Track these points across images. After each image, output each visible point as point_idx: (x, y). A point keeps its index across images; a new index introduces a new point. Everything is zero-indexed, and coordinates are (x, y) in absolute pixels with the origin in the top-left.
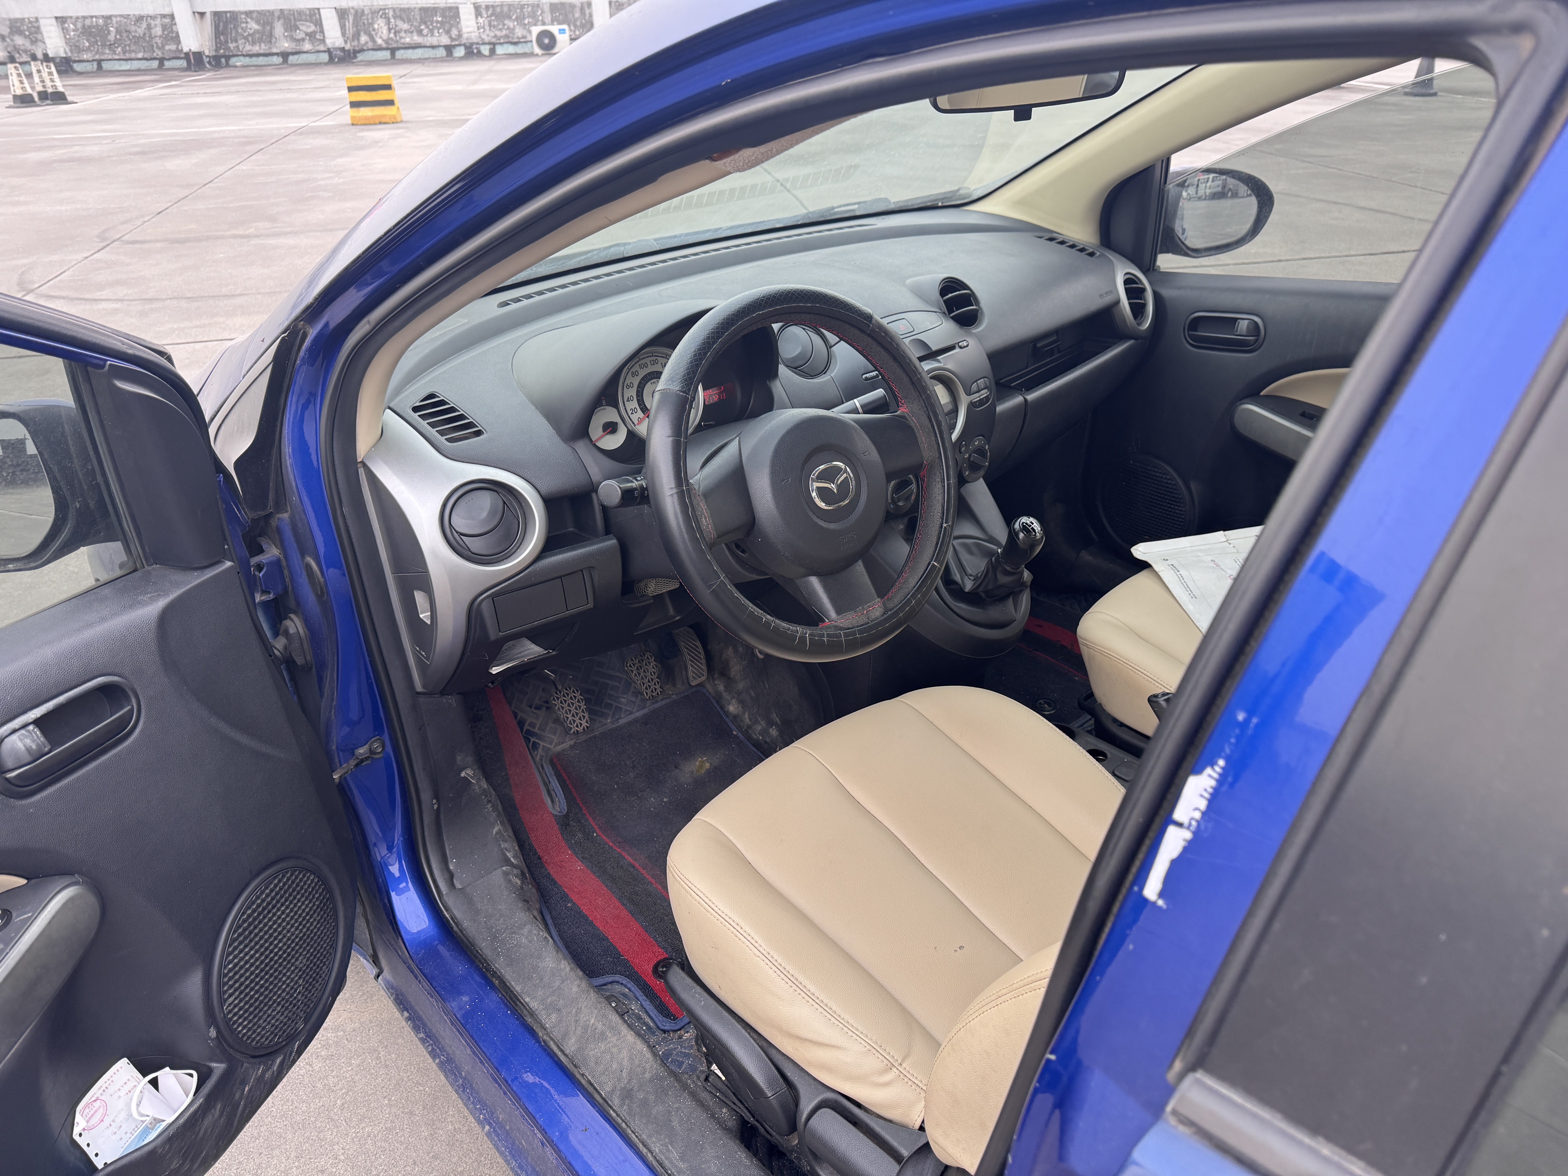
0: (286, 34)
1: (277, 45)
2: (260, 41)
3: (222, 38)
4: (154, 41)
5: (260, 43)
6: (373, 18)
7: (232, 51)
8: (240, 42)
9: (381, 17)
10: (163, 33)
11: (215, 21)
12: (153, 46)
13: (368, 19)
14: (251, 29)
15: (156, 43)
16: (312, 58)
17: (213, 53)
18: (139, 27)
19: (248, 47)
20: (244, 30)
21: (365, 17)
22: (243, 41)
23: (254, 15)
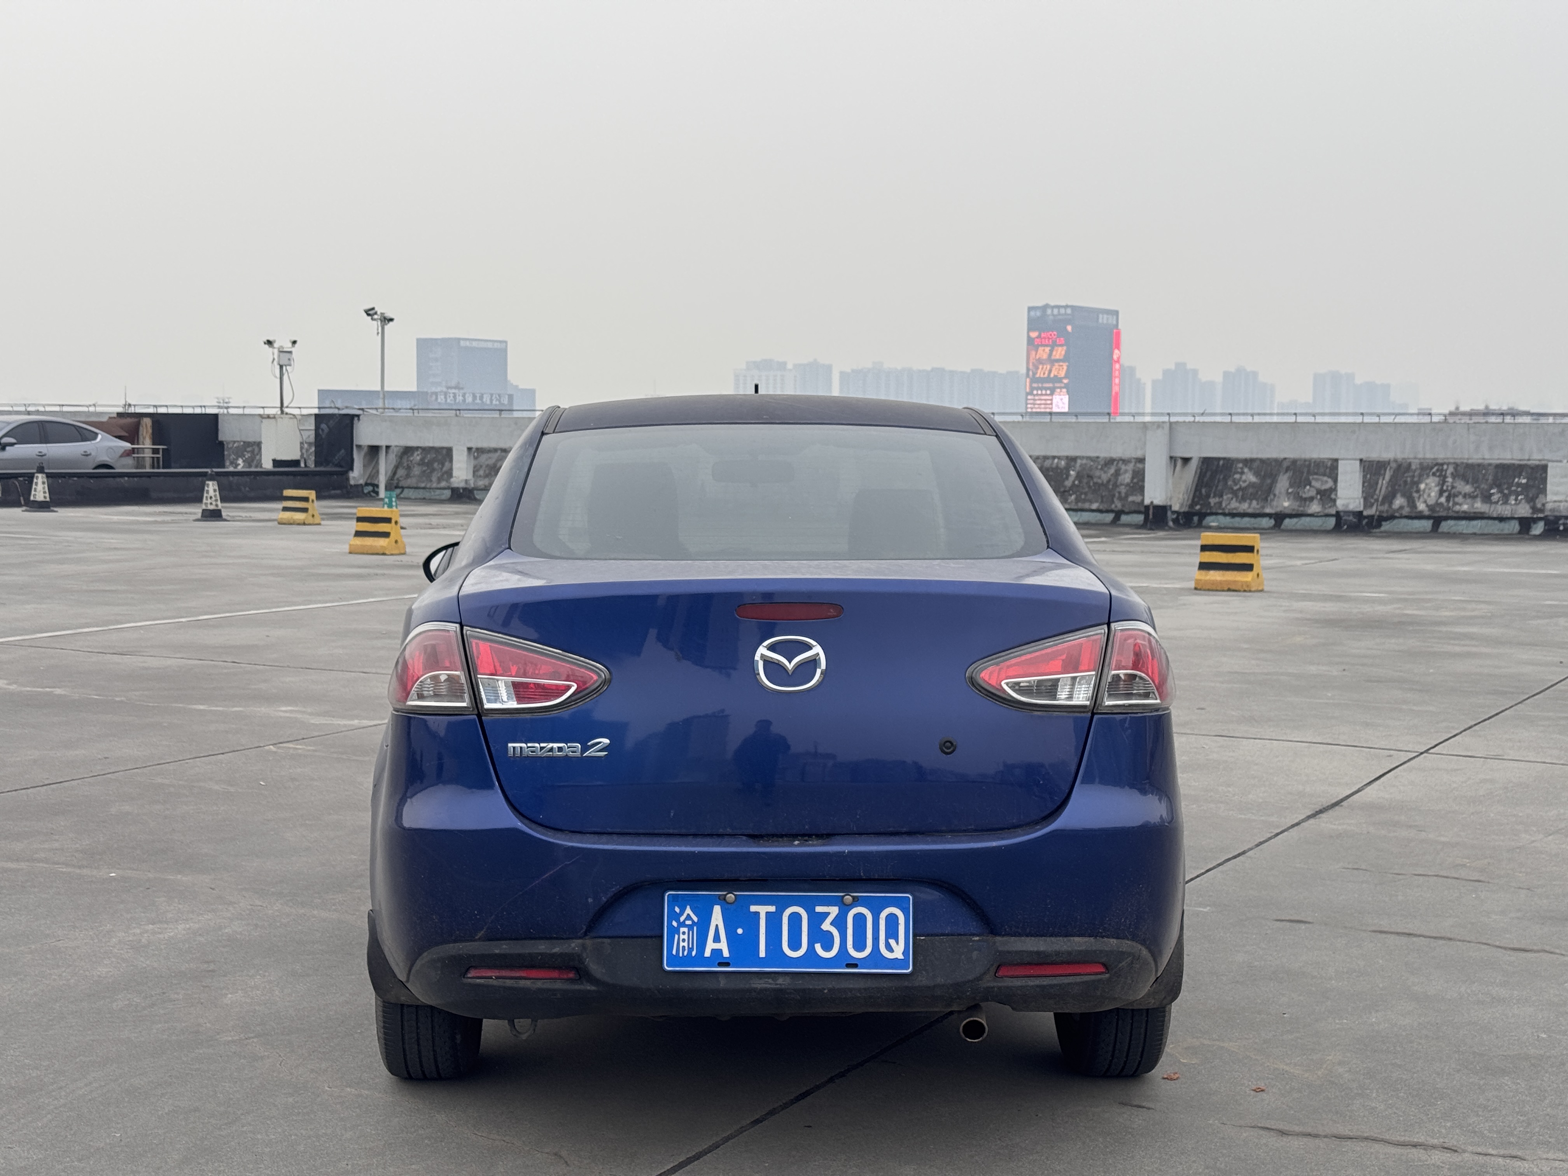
0: (1290, 490)
1: (1275, 503)
2: (1253, 497)
3: (1203, 491)
4: (1118, 490)
5: (1251, 500)
6: (1420, 476)
7: (1211, 508)
8: (1225, 497)
9: (1434, 474)
10: (1132, 481)
11: (1201, 469)
12: (1114, 496)
13: (1413, 476)
14: (1245, 481)
15: (1120, 493)
16: (1316, 523)
17: (1185, 509)
18: (1105, 472)
19: (1234, 505)
20: (1235, 482)
21: (1411, 474)
22: (1230, 496)
23: (1255, 465)
